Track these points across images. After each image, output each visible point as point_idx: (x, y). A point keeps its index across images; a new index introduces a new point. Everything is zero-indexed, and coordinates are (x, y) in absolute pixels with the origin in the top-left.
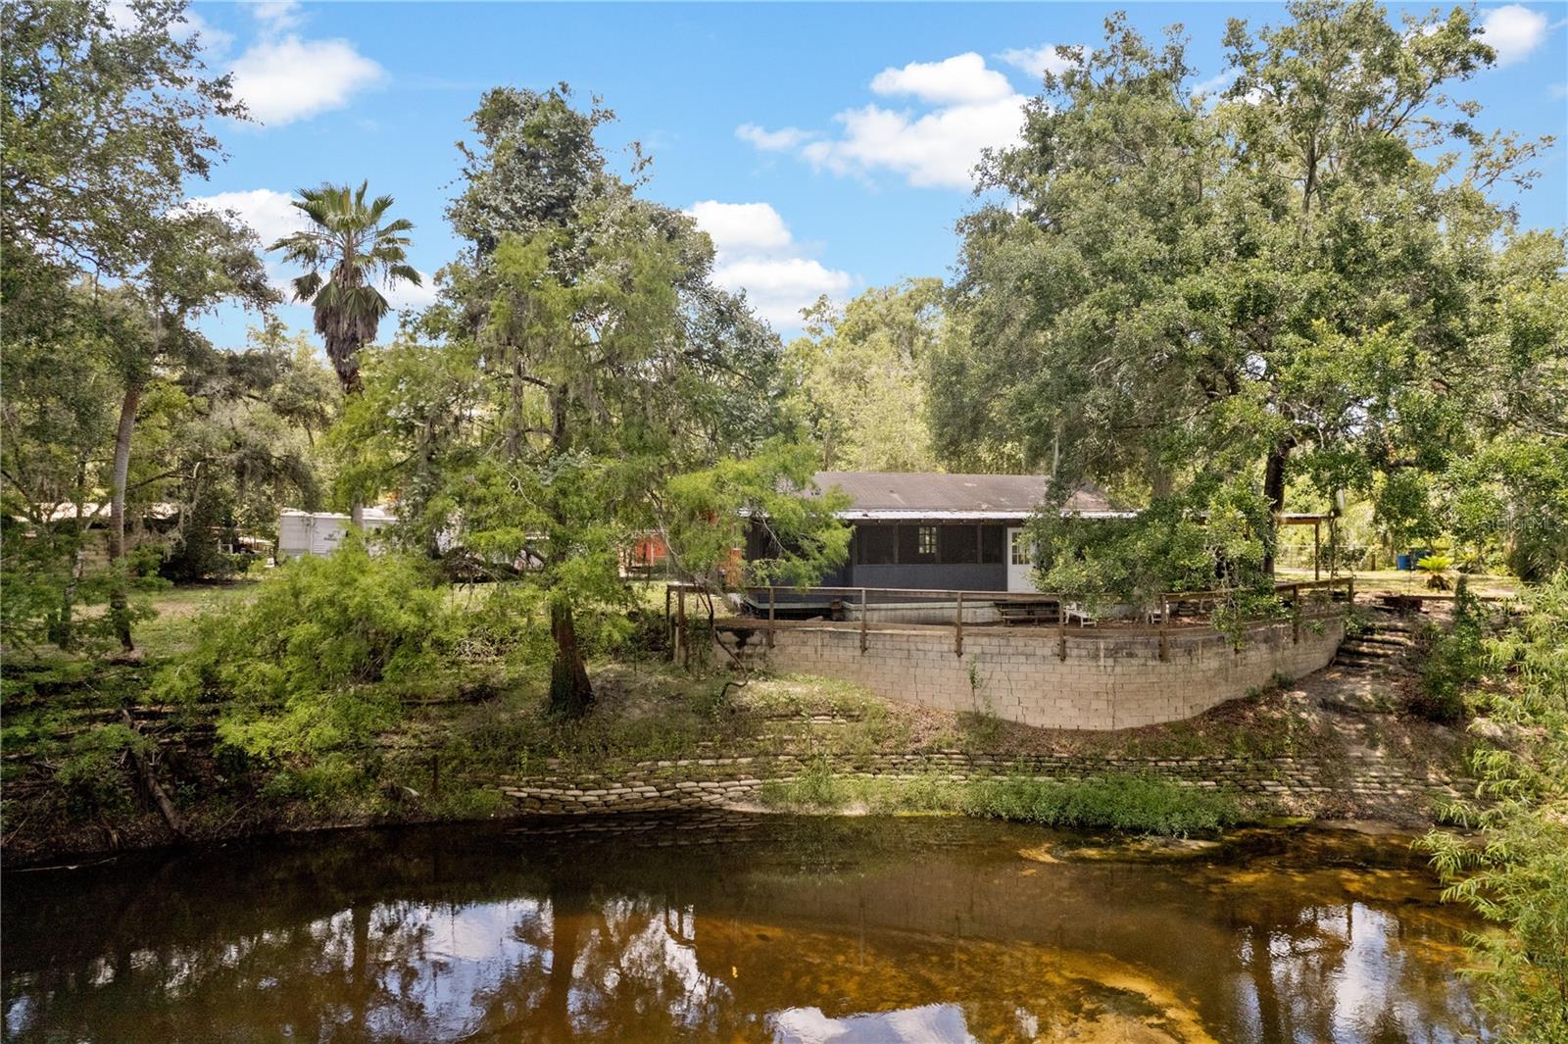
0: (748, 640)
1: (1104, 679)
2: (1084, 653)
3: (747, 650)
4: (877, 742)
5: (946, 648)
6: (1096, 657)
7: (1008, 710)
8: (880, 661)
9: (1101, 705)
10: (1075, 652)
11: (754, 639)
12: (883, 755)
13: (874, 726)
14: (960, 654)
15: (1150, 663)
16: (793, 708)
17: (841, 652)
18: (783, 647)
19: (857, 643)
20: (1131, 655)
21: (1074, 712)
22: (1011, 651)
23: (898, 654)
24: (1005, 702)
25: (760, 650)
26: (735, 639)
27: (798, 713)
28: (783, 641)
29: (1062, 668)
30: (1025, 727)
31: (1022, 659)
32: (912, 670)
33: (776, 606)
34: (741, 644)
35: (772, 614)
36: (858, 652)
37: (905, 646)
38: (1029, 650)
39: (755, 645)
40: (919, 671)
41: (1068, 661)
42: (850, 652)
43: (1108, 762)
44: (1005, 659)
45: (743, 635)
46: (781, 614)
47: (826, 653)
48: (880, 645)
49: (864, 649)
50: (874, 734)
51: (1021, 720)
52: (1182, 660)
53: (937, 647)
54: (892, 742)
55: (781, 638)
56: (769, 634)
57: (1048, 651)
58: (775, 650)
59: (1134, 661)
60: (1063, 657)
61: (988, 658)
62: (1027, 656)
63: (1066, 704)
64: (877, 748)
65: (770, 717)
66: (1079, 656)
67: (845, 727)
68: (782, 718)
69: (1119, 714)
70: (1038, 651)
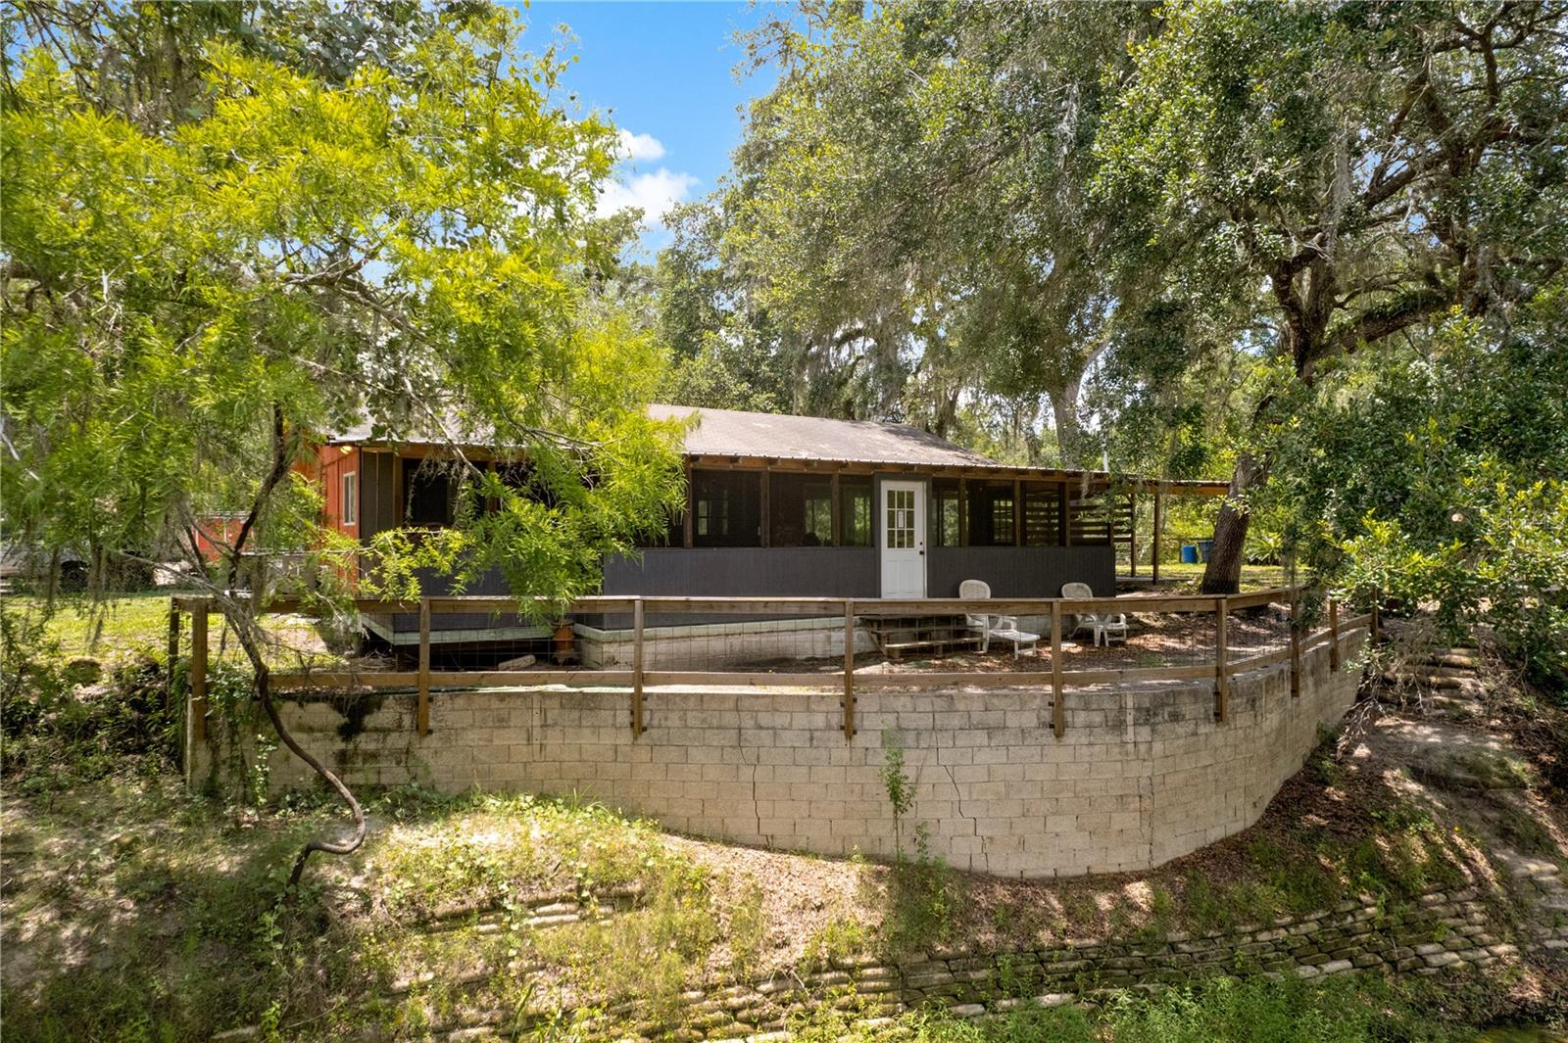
0: (369, 721)
1: (1135, 769)
2: (1097, 718)
3: (365, 742)
4: (689, 957)
5: (819, 720)
6: (1119, 726)
7: (958, 849)
8: (673, 754)
9: (1127, 820)
10: (1081, 718)
11: (383, 717)
12: (709, 989)
13: (679, 918)
14: (849, 730)
15: (1203, 729)
16: (481, 892)
17: (587, 738)
18: (451, 733)
19: (624, 717)
20: (1176, 717)
21: (1080, 840)
22: (956, 721)
23: (715, 738)
24: (946, 829)
25: (397, 741)
26: (337, 719)
27: (495, 905)
28: (451, 718)
29: (1058, 753)
30: (987, 879)
31: (981, 738)
32: (746, 773)
33: (436, 638)
34: (349, 731)
35: (425, 657)
36: (625, 737)
37: (730, 719)
38: (993, 718)
39: (384, 731)
40: (761, 773)
41: (1071, 738)
42: (607, 739)
43: (1173, 947)
44: (945, 740)
45: (355, 713)
46: (447, 658)
47: (553, 739)
48: (674, 720)
49: (638, 728)
50: (681, 939)
51: (979, 865)
53: (801, 720)
54: (723, 955)
55: (446, 712)
56: (416, 703)
57: (1029, 720)
58: (433, 741)
59: (1181, 729)
60: (1057, 727)
61: (910, 738)
62: (990, 730)
63: (1065, 824)
64: (691, 972)
65: (423, 924)
66: (1089, 726)
67: (611, 927)
68: (458, 919)
69: (1159, 836)
70: (1013, 721)
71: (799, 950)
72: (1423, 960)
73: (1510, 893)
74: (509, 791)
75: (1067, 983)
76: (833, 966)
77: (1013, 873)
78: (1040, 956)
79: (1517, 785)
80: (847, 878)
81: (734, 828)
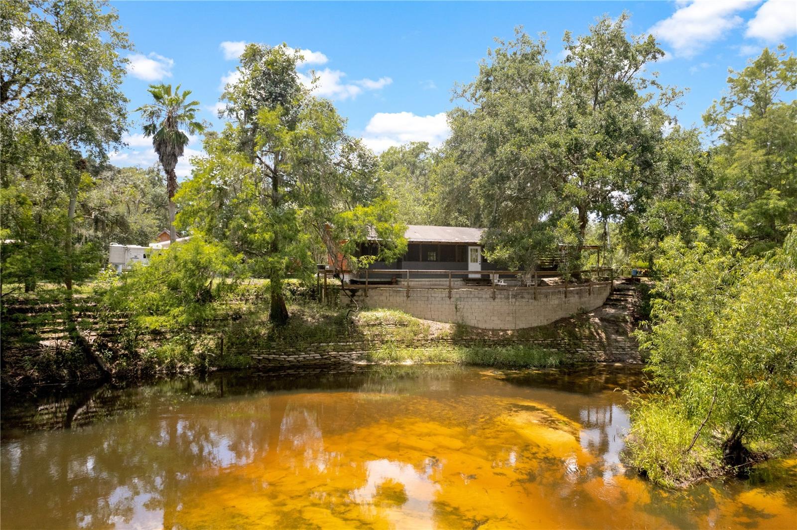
0: (356, 294)
1: (511, 308)
2: (503, 296)
3: (356, 298)
4: (415, 335)
5: (444, 297)
6: (508, 298)
7: (472, 321)
8: (415, 302)
9: (510, 318)
10: (499, 296)
11: (359, 293)
12: (418, 340)
13: (414, 329)
14: (450, 298)
15: (531, 301)
16: (378, 322)
17: (398, 298)
18: (372, 297)
19: (405, 294)
20: (522, 297)
21: (499, 322)
22: (472, 296)
23: (423, 299)
24: (469, 318)
25: (361, 298)
26: (351, 294)
27: (380, 324)
29: (494, 303)
30: (477, 328)
31: (477, 299)
32: (429, 306)
33: (369, 280)
34: (353, 296)
35: (367, 283)
36: (405, 298)
37: (426, 295)
38: (480, 295)
39: (359, 296)
40: (432, 306)
41: (496, 300)
42: (402, 299)
43: (514, 341)
44: (470, 299)
45: (354, 292)
46: (370, 283)
47: (391, 299)
48: (415, 295)
49: (408, 297)
50: (414, 332)
51: (476, 325)
52: (543, 300)
53: (440, 295)
54: (422, 335)
55: (371, 293)
56: (365, 290)
57: (488, 296)
58: (368, 298)
59: (524, 300)
60: (494, 298)
61: (462, 300)
62: (479, 298)
63: (496, 318)
64: (416, 338)
65: (368, 325)
66: (501, 298)
67: (401, 330)
68: (374, 325)
69: (518, 322)
70: (484, 296)
71: (436, 335)
72: (577, 352)
73: (608, 342)
74: (383, 308)
75: (490, 346)
76: (442, 339)
77: (484, 327)
78: (485, 341)
79: (626, 322)
80: (448, 326)
81: (426, 316)
